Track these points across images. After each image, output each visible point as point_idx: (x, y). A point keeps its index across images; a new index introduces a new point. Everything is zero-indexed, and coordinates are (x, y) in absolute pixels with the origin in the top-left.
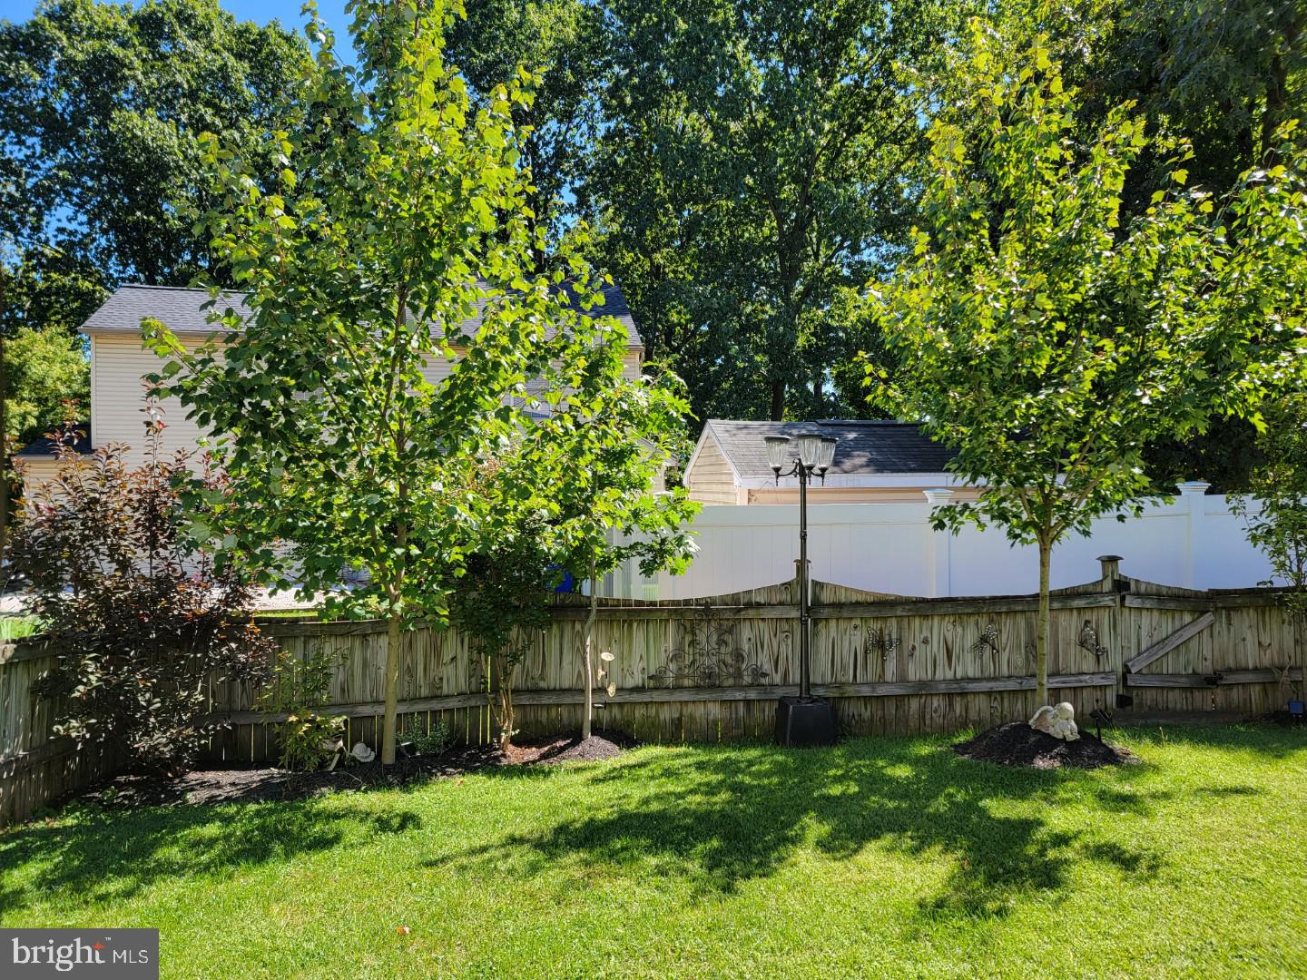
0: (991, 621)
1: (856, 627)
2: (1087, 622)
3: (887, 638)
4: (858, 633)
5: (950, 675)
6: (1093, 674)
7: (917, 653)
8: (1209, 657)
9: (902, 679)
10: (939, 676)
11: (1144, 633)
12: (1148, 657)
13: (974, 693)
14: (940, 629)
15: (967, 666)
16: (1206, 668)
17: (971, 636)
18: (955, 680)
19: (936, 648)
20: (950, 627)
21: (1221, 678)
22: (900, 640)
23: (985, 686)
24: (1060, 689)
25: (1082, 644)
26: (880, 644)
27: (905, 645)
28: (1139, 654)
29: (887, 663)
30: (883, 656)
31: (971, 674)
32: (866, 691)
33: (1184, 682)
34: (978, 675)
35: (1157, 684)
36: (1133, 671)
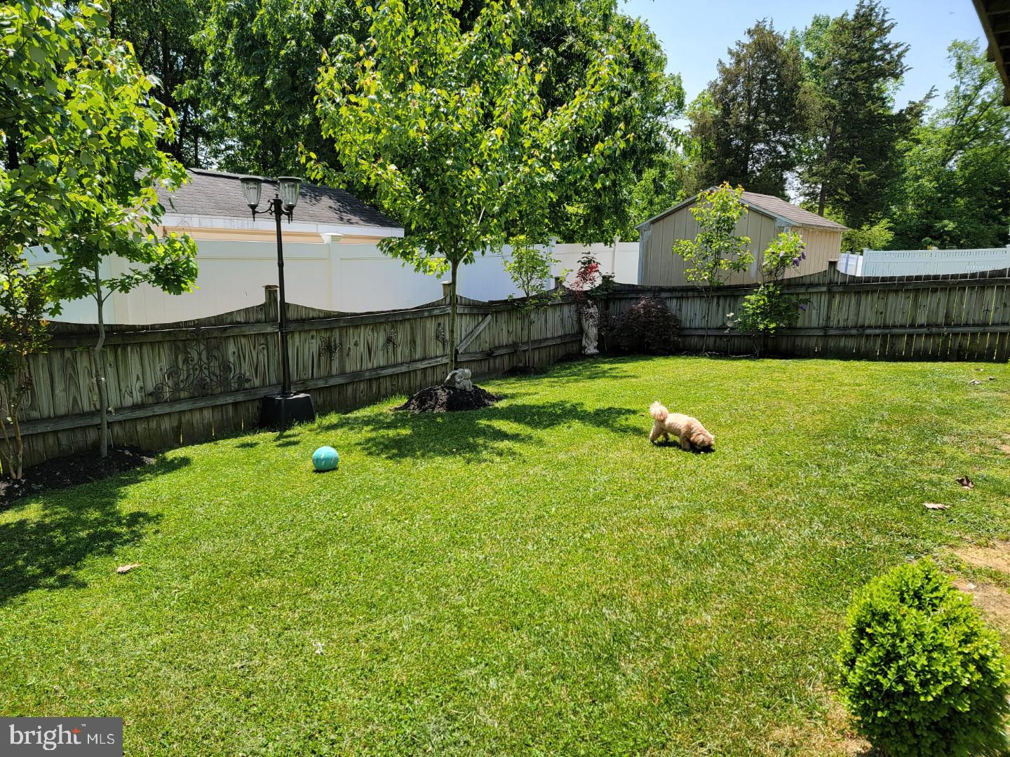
0: (393, 327)
1: (312, 337)
2: (439, 324)
3: (333, 344)
4: (314, 341)
5: (370, 366)
6: (442, 356)
7: (351, 353)
8: (488, 340)
9: (342, 373)
10: (364, 367)
11: (463, 329)
12: (466, 343)
13: (383, 377)
14: (364, 335)
15: (380, 360)
16: (486, 347)
17: (382, 339)
18: (373, 369)
19: (362, 348)
20: (370, 333)
21: (493, 353)
22: (341, 344)
23: (389, 371)
24: (426, 368)
25: (437, 337)
26: (329, 349)
27: (344, 347)
28: (461, 342)
29: (333, 362)
30: (330, 358)
31: (381, 364)
32: (321, 384)
33: (479, 357)
34: (385, 364)
35: (469, 359)
36: (460, 352)
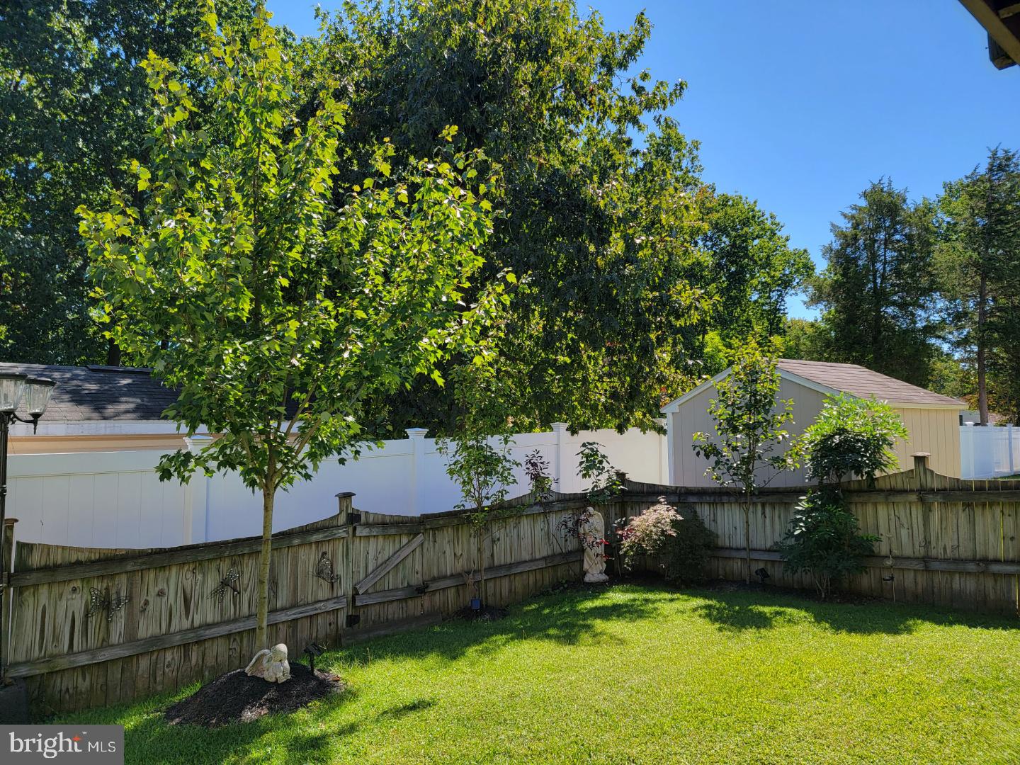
0: (234, 564)
1: (74, 590)
2: (324, 554)
3: (114, 597)
4: (77, 596)
5: (186, 624)
6: (328, 600)
7: (150, 607)
8: (420, 570)
9: (131, 637)
10: (175, 626)
11: (371, 557)
12: (373, 578)
13: (213, 639)
14: (176, 580)
15: (207, 612)
16: (416, 580)
17: (212, 581)
18: (193, 629)
19: (173, 598)
20: (189, 575)
21: (427, 587)
22: (130, 598)
23: (224, 630)
24: (297, 620)
25: (319, 574)
26: (106, 605)
27: (135, 601)
28: (366, 576)
29: (113, 626)
30: (108, 616)
31: (210, 619)
32: (84, 660)
33: (400, 595)
34: (217, 619)
35: (380, 600)
36: (361, 592)
